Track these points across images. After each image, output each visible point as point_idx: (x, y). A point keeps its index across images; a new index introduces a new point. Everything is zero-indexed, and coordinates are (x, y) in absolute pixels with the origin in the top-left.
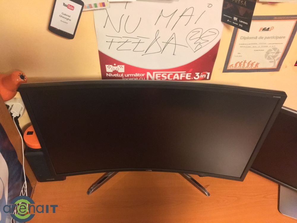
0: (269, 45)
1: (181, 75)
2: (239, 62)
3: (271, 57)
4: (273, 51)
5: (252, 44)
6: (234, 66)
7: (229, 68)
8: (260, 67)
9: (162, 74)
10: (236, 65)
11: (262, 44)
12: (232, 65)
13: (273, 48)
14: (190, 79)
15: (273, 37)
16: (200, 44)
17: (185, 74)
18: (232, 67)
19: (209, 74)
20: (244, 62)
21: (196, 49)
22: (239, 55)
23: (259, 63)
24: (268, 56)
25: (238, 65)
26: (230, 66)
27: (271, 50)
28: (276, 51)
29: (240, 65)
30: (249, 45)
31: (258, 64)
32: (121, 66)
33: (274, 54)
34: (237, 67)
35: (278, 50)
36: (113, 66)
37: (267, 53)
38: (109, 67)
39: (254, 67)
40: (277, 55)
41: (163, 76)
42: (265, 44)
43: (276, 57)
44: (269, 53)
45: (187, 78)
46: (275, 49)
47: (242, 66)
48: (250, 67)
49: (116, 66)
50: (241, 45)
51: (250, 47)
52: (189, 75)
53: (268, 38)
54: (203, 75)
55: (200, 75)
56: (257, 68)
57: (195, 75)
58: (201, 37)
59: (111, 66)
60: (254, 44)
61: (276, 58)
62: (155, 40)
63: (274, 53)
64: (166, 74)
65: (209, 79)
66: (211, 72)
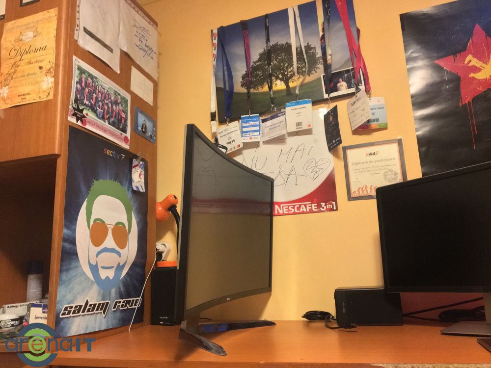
1: (308, 206)
2: (360, 188)
4: (390, 173)
6: (357, 192)
7: (353, 195)
9: (289, 206)
12: (355, 192)
13: (388, 170)
14: (317, 210)
15: (383, 160)
16: (316, 172)
17: (311, 205)
18: (355, 195)
19: (334, 203)
20: (365, 187)
21: (315, 178)
22: (357, 180)
25: (360, 190)
26: (353, 193)
27: (388, 173)
28: (393, 174)
29: (363, 192)
30: (364, 170)
34: (361, 193)
35: (395, 171)
37: (384, 175)
41: (290, 209)
42: (378, 167)
44: (387, 175)
45: (314, 210)
46: (391, 171)
48: (374, 192)
50: (356, 171)
52: (315, 206)
53: (379, 161)
54: (329, 206)
55: (326, 205)
57: (321, 206)
58: (316, 166)
62: (279, 173)
64: (293, 207)
65: (337, 210)
66: (336, 201)
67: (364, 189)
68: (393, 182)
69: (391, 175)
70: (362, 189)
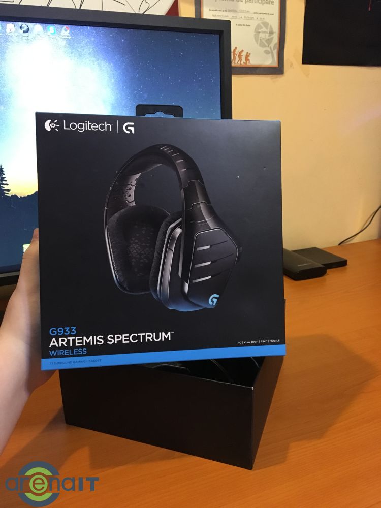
0: (255, 16)
3: (264, 41)
8: (254, 62)
11: (244, 12)
13: (261, 22)
15: (257, 1)
23: (250, 54)
24: (259, 39)
27: (261, 27)
30: (226, 14)
31: (249, 56)
33: (267, 36)
35: (271, 27)
39: (244, 63)
40: (272, 38)
42: (249, 12)
43: (271, 42)
44: (259, 32)
46: (266, 25)
51: (228, 16)
56: (248, 65)
60: (233, 11)
61: (272, 45)
63: (267, 33)
68: (265, 46)
69: (265, 32)
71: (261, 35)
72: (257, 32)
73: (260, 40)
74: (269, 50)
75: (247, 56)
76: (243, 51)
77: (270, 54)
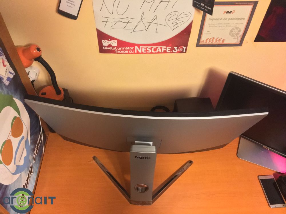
0: (232, 25)
1: (163, 48)
2: (208, 39)
3: (234, 34)
4: (236, 30)
5: (218, 24)
6: (205, 41)
7: (201, 43)
8: (226, 42)
9: (147, 47)
10: (206, 41)
11: (226, 24)
13: (235, 28)
14: (170, 52)
15: (235, 19)
16: (177, 24)
17: (166, 48)
18: (203, 43)
19: (185, 48)
21: (174, 28)
22: (208, 33)
23: (225, 40)
29: (210, 41)
32: (114, 41)
33: (237, 32)
34: (207, 42)
35: (240, 29)
36: (108, 41)
38: (105, 42)
39: (221, 43)
41: (148, 49)
42: (229, 24)
43: (238, 34)
45: (167, 51)
46: (237, 28)
47: (211, 41)
48: (217, 43)
49: (111, 41)
50: (210, 25)
51: (217, 26)
52: (169, 49)
53: (231, 19)
54: (180, 49)
55: (178, 49)
56: (223, 43)
57: (174, 49)
58: (177, 18)
59: (107, 41)
60: (220, 24)
61: (238, 36)
62: (141, 20)
63: (237, 31)
64: (150, 48)
65: (186, 52)
66: (186, 46)
67: (212, 39)
68: (235, 36)
69: (236, 31)
70: (210, 40)
71: (233, 32)
72: (231, 31)
73: (232, 34)
74: (236, 37)
75: (223, 40)
76: (221, 39)
77: (236, 39)
